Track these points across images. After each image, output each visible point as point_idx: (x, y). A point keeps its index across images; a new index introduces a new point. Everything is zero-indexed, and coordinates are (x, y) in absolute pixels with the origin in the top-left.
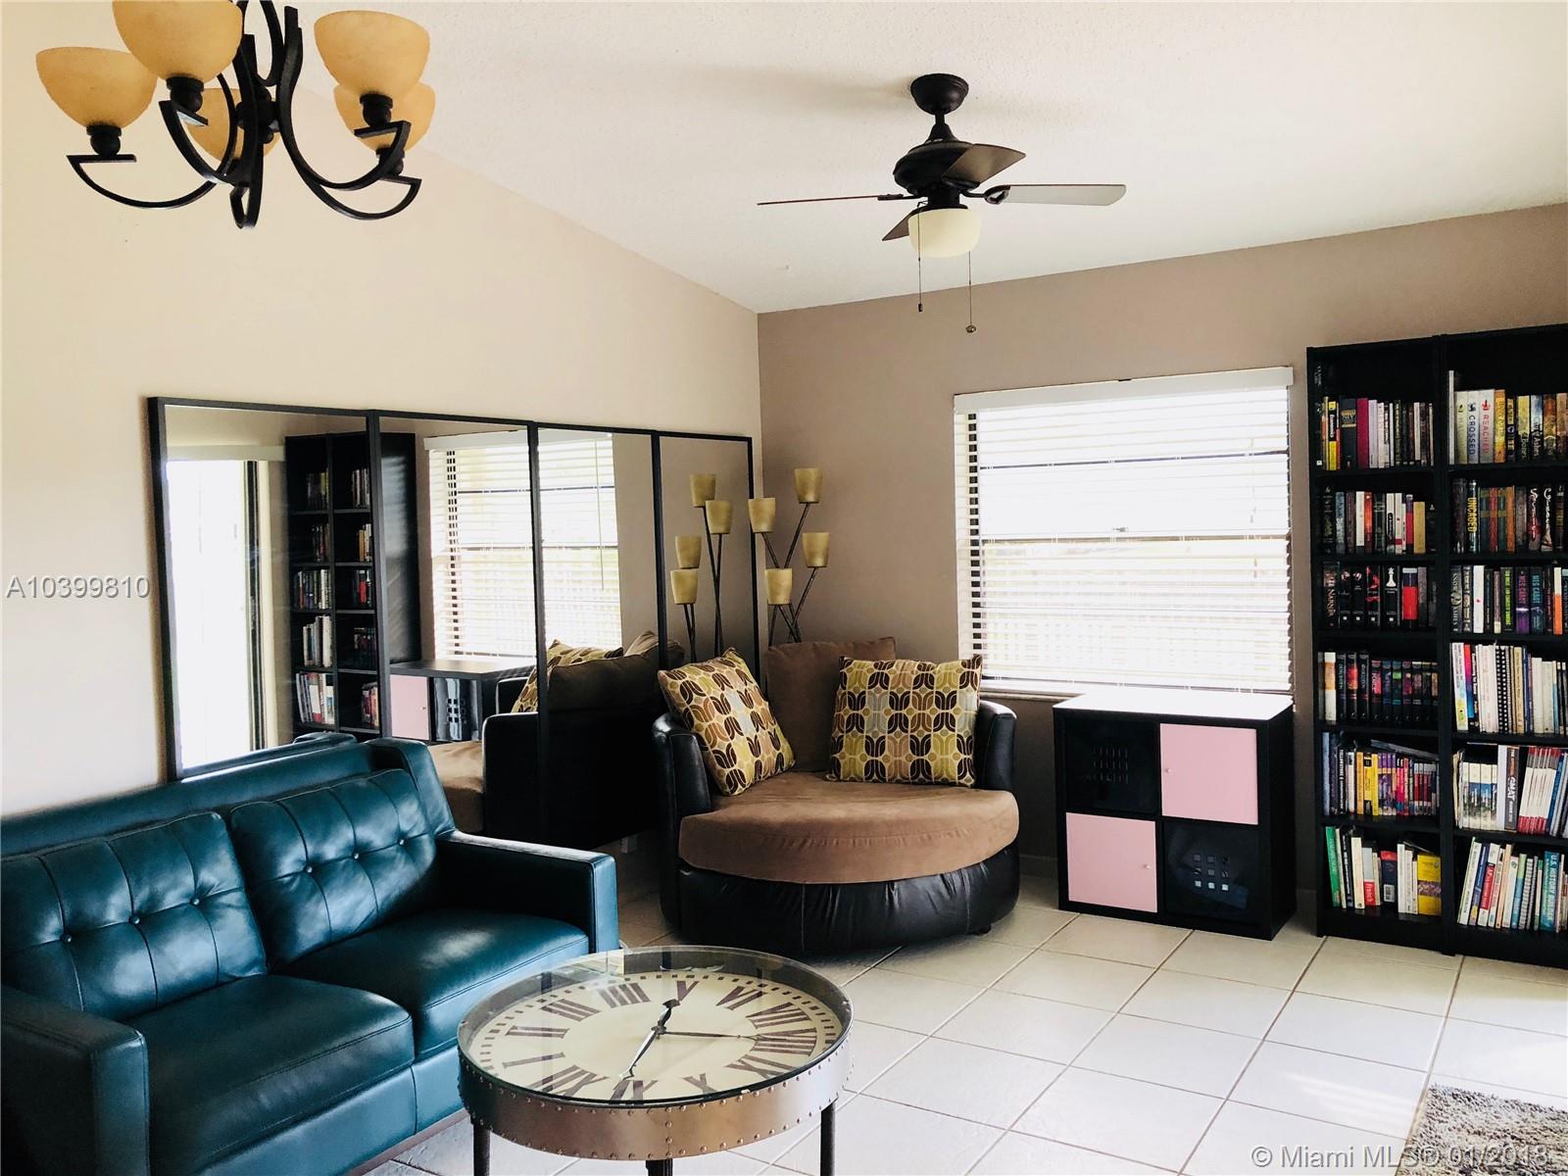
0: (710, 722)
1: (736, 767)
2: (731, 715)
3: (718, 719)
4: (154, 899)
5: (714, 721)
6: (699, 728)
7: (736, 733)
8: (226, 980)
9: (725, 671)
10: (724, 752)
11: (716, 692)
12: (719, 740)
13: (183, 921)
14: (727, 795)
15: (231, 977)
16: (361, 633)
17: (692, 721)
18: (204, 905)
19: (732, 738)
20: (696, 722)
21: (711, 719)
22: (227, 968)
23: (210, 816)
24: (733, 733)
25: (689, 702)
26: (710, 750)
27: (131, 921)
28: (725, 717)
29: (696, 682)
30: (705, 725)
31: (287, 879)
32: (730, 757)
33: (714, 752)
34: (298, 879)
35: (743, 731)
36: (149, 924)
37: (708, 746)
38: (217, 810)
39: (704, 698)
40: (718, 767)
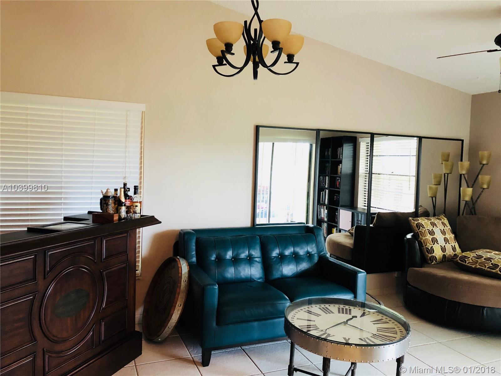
0: (426, 238)
1: (434, 255)
2: (435, 236)
3: (429, 237)
4: (238, 255)
5: (427, 237)
6: (421, 239)
7: (436, 243)
8: (253, 280)
9: (436, 221)
10: (430, 248)
11: (430, 228)
12: (428, 244)
13: (244, 262)
14: (429, 264)
15: (254, 280)
16: (337, 196)
17: (419, 237)
18: (250, 260)
19: (434, 244)
20: (421, 237)
21: (426, 237)
22: (253, 277)
23: (256, 236)
24: (434, 243)
25: (419, 229)
26: (425, 247)
27: (232, 259)
28: (432, 237)
29: (423, 223)
30: (424, 238)
31: (273, 257)
32: (432, 251)
33: (426, 248)
34: (276, 258)
35: (439, 243)
36: (236, 261)
37: (424, 245)
38: (259, 236)
39: (424, 229)
40: (427, 254)
